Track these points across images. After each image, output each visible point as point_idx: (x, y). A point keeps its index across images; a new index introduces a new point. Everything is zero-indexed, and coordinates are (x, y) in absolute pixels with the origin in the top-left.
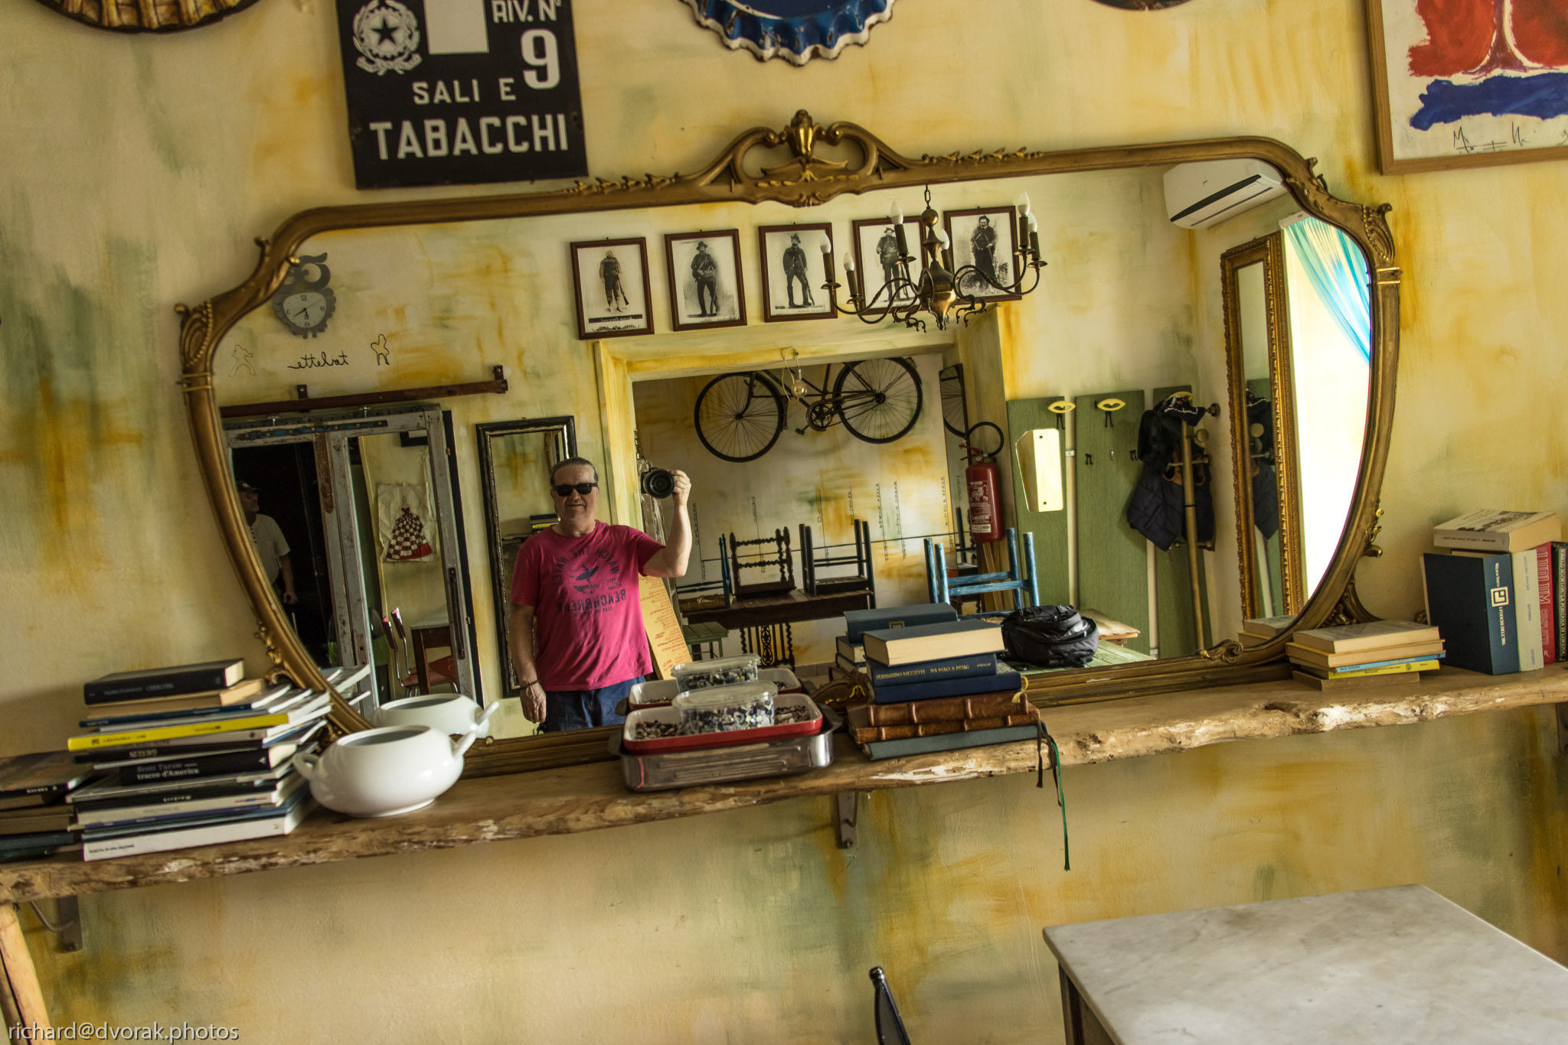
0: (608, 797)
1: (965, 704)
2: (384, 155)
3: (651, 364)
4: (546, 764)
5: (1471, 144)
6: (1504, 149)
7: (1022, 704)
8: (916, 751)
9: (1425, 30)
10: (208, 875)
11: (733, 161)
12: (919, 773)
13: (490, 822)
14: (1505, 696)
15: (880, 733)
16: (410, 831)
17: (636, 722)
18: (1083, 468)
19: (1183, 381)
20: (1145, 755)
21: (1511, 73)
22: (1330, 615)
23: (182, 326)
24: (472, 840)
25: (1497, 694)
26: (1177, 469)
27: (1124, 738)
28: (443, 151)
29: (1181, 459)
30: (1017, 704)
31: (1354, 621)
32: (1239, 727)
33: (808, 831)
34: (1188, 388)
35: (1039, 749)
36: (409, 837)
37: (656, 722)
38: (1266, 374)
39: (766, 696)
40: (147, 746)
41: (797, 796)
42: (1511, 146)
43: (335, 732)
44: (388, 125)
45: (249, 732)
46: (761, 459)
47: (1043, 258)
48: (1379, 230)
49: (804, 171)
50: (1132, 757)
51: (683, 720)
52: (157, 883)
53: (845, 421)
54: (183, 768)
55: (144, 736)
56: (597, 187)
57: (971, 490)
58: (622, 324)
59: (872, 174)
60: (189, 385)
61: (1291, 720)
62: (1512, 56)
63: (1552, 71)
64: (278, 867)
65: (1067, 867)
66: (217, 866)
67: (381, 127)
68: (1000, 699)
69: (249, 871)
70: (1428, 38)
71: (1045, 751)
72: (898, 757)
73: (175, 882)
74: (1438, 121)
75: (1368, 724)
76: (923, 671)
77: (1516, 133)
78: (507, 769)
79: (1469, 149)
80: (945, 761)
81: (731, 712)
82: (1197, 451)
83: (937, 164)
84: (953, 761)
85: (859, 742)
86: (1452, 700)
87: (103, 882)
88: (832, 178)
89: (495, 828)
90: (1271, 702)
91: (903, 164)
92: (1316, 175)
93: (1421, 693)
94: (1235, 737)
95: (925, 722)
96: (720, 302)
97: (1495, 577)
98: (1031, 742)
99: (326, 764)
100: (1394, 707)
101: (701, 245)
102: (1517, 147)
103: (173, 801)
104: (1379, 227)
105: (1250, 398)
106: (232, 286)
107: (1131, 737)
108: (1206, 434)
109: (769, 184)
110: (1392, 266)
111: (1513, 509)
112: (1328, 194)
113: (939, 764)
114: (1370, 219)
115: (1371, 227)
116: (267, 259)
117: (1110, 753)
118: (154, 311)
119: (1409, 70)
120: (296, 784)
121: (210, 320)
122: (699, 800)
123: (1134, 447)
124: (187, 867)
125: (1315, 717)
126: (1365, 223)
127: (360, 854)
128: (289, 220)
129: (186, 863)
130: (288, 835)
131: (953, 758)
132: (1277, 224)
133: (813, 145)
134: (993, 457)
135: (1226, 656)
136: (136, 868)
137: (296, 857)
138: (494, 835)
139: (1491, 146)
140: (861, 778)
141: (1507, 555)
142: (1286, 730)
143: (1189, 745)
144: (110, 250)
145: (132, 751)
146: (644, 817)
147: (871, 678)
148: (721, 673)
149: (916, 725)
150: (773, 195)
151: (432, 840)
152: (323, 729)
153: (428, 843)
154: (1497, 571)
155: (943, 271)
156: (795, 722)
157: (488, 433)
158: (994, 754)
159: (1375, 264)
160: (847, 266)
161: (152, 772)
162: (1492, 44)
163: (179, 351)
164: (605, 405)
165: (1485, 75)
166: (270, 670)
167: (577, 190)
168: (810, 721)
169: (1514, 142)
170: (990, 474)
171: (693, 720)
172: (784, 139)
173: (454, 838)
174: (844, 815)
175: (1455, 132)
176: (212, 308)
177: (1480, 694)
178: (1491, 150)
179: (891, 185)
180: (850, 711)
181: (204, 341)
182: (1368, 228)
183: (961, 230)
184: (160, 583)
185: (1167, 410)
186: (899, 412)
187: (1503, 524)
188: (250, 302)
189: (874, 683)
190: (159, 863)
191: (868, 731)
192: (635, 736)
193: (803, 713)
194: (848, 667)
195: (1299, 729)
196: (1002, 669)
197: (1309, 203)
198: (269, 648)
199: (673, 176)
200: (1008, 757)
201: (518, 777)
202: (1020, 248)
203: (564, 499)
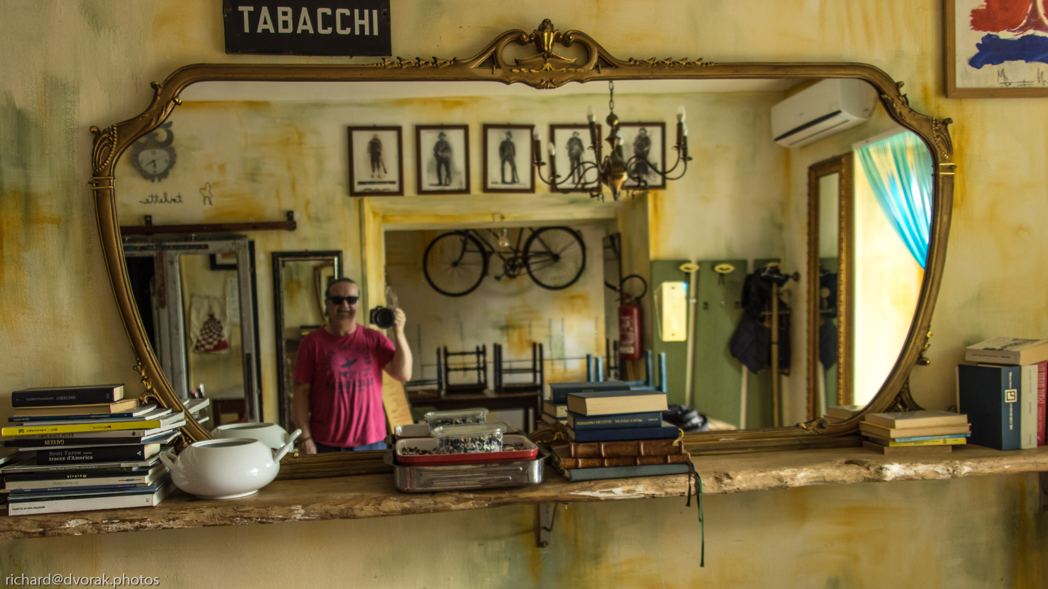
0: (384, 495)
1: (639, 446)
2: (247, 30)
3: (399, 218)
4: (336, 473)
5: (1010, 81)
6: (1031, 86)
7: (679, 448)
8: (602, 477)
10: (96, 532)
11: (495, 52)
12: (604, 492)
13: (300, 506)
14: (1011, 464)
15: (577, 463)
16: (243, 510)
17: (402, 447)
18: (702, 311)
19: (775, 255)
20: (761, 490)
21: (1040, 33)
22: (891, 404)
23: (95, 142)
24: (286, 519)
25: (1005, 462)
26: (767, 317)
27: (748, 476)
28: (290, 30)
29: (770, 309)
30: (676, 447)
31: (907, 409)
32: (828, 474)
33: (517, 534)
34: (778, 260)
35: (690, 480)
36: (242, 514)
37: (416, 448)
38: (835, 253)
39: (498, 432)
40: (57, 437)
41: (516, 503)
42: (1036, 84)
43: (187, 441)
44: (251, 9)
45: (132, 431)
46: (469, 296)
47: (690, 153)
48: (943, 137)
49: (545, 63)
50: (752, 491)
51: (438, 446)
52: (59, 535)
53: (530, 273)
54: (82, 455)
55: (56, 430)
56: (398, 64)
57: (621, 322)
58: (381, 187)
59: (593, 69)
60: (97, 185)
61: (863, 471)
62: (1041, 21)
64: (147, 529)
65: (702, 565)
66: (103, 526)
67: (246, 10)
68: (664, 443)
69: (126, 531)
70: (985, 4)
71: (693, 482)
72: (590, 480)
73: (72, 535)
74: (988, 63)
75: (916, 478)
76: (610, 422)
77: (1040, 76)
78: (308, 475)
79: (1008, 84)
80: (623, 485)
81: (473, 441)
82: (782, 305)
83: (639, 65)
84: (628, 485)
85: (562, 468)
86: (974, 464)
87: (21, 531)
88: (565, 69)
89: (302, 511)
90: (849, 460)
91: (615, 63)
92: (902, 94)
93: (952, 459)
94: (825, 481)
95: (610, 457)
96: (453, 176)
97: (1008, 382)
98: (682, 475)
99: (182, 460)
100: (935, 467)
101: (441, 135)
102: (1040, 85)
103: (74, 478)
104: (943, 134)
105: (822, 271)
106: (132, 116)
107: (752, 476)
108: (790, 293)
109: (520, 70)
110: (950, 162)
111: (1020, 337)
112: (910, 108)
113: (617, 486)
114: (937, 128)
115: (938, 133)
116: (159, 98)
117: (738, 486)
118: (75, 130)
119: (970, 26)
120: (161, 473)
121: (115, 139)
122: (448, 501)
123: (738, 299)
124: (82, 525)
125: (880, 471)
126: (933, 130)
127: (205, 524)
128: (176, 71)
129: (81, 522)
130: (155, 507)
131: (628, 483)
132: (850, 146)
133: (552, 45)
134: (638, 300)
135: (817, 428)
136: (46, 524)
137: (160, 523)
138: (301, 516)
139: (1023, 84)
140: (563, 494)
141: (1018, 367)
142: (860, 478)
143: (793, 485)
144: (45, 84)
145: (47, 440)
146: (408, 510)
147: (572, 426)
148: (461, 419)
149: (603, 459)
150: (522, 79)
151: (257, 517)
152: (179, 438)
153: (254, 519)
154: (1010, 378)
155: (619, 158)
156: (517, 451)
157: (280, 259)
158: (657, 482)
159: (938, 160)
160: (549, 152)
161: (60, 456)
162: (1028, 12)
163: (91, 161)
164: (365, 244)
165: (1022, 33)
166: (143, 393)
167: (383, 65)
168: (528, 451)
169: (1039, 82)
170: (635, 312)
171: (445, 445)
172: (532, 39)
173: (273, 516)
174: (543, 523)
175: (999, 72)
176: (117, 130)
177: (994, 462)
178: (1023, 86)
179: (606, 78)
180: (555, 448)
181: (110, 154)
182: (935, 134)
183: (627, 137)
184: (67, 327)
185: (763, 274)
186: (568, 269)
187: (1017, 346)
188: (145, 127)
189: (574, 430)
190: (62, 520)
191: (569, 461)
192: (405, 454)
193: (522, 446)
194: (551, 421)
195: (869, 478)
196: (665, 424)
197: (896, 114)
198: (143, 377)
199: (451, 59)
200: (666, 485)
201: (317, 480)
202: (676, 145)
203: (337, 307)
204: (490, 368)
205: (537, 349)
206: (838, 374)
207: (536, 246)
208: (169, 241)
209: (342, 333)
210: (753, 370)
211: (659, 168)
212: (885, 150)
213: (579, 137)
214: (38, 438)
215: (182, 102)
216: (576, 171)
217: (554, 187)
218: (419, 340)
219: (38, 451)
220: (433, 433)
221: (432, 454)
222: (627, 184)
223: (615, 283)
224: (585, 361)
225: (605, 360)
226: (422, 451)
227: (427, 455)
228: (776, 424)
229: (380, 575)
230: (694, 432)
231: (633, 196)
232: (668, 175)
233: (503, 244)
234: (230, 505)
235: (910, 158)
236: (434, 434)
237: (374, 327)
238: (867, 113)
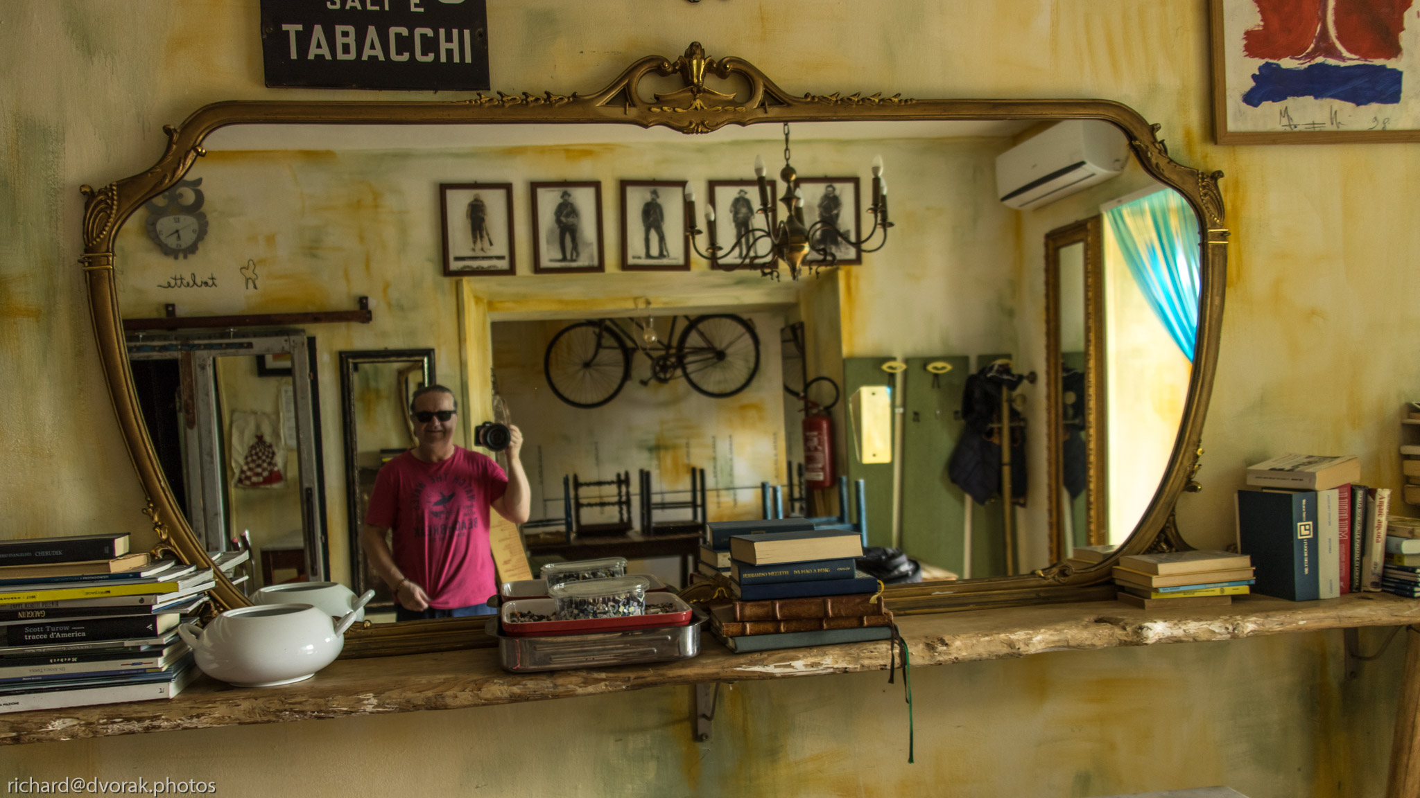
0: (486, 676)
1: (825, 604)
2: (294, 56)
3: (510, 305)
4: (422, 648)
5: (1295, 123)
6: (1323, 129)
7: (879, 605)
8: (778, 646)
9: (1259, 17)
10: (91, 735)
11: (628, 85)
12: (780, 666)
13: (371, 695)
14: (1308, 619)
15: (745, 628)
16: (293, 700)
17: (511, 612)
18: (911, 424)
19: (1005, 349)
20: (987, 659)
21: (1332, 62)
22: (1153, 543)
23: (87, 207)
24: (352, 712)
25: (1300, 617)
26: (996, 430)
27: (968, 642)
28: (352, 56)
29: (1000, 420)
30: (874, 605)
31: (1174, 549)
32: (1072, 637)
33: (666, 724)
34: (1009, 356)
35: (892, 649)
36: (292, 706)
37: (529, 612)
38: (1081, 346)
39: (638, 589)
40: (35, 607)
41: (664, 683)
42: (1329, 127)
43: (217, 608)
44: (300, 27)
45: (139, 597)
46: (606, 407)
47: (890, 219)
48: (1212, 194)
49: (695, 100)
50: (975, 660)
51: (558, 609)
52: (39, 740)
53: (686, 375)
54: (71, 631)
55: (34, 597)
56: (499, 101)
57: (807, 440)
58: (485, 264)
59: (758, 107)
60: (90, 264)
61: (1118, 632)
62: (1333, 46)
63: (1367, 63)
64: (161, 730)
65: (911, 760)
66: (100, 727)
67: (292, 29)
68: (858, 600)
69: (132, 733)
70: (1262, 23)
71: (897, 651)
72: (761, 651)
73: (58, 741)
74: (1267, 99)
75: (1186, 639)
76: (787, 573)
77: (1333, 116)
78: (383, 651)
79: (1293, 127)
80: (805, 656)
81: (605, 602)
82: (1014, 414)
83: (818, 102)
84: (811, 656)
85: (725, 636)
86: (1260, 620)
88: (720, 108)
89: (375, 701)
90: (1100, 617)
91: (787, 100)
92: (1159, 139)
93: (1232, 613)
94: (1069, 646)
95: (787, 619)
96: (580, 248)
97: (1302, 512)
98: (883, 642)
99: (209, 635)
100: (1209, 625)
101: (565, 194)
102: (1334, 128)
103: (60, 662)
104: (1211, 191)
105: (1066, 369)
106: (139, 171)
107: (975, 642)
108: (1024, 398)
109: (662, 109)
110: (1221, 228)
111: (1316, 453)
112: (1169, 158)
113: (798, 659)
114: (1204, 184)
115: (1206, 191)
116: (174, 147)
117: (955, 655)
118: (58, 190)
119: (1244, 51)
120: (182, 652)
121: (115, 202)
122: (571, 683)
123: (958, 407)
124: (70, 726)
125: (1140, 631)
126: (1199, 187)
127: (242, 721)
128: (198, 111)
129: (69, 722)
130: (172, 700)
131: (812, 654)
132: (1097, 208)
133: (704, 76)
134: (828, 409)
135: (1058, 576)
136: (20, 726)
137: (179, 721)
138: (373, 708)
139: (1312, 126)
140: (726, 670)
141: (1314, 493)
142: (1114, 641)
143: (1027, 651)
144: (18, 128)
145: (21, 611)
146: (519, 697)
147: (737, 579)
148: (590, 572)
149: (778, 622)
150: (665, 120)
151: (313, 710)
152: (206, 604)
153: (309, 713)
154: (1304, 507)
155: (799, 225)
156: (665, 614)
157: (350, 360)
158: (849, 652)
159: (1206, 225)
160: (707, 216)
161: (40, 633)
162: (1316, 34)
163: (82, 231)
164: (465, 340)
165: (1309, 61)
166: (156, 545)
167: (479, 102)
168: (680, 614)
169: (1332, 124)
170: (825, 425)
171: (568, 608)
172: (677, 68)
173: (334, 709)
174: (702, 709)
175: (1281, 111)
176: (118, 190)
177: (1286, 616)
178: (1312, 130)
179: (775, 119)
180: (715, 609)
181: (108, 222)
182: (1202, 191)
183: (809, 196)
184: (51, 456)
185: (989, 375)
186: (737, 370)
187: (1311, 466)
188: (156, 186)
189: (740, 584)
190: (43, 721)
191: (733, 626)
192: (514, 621)
193: (672, 607)
194: (710, 572)
195: (1125, 641)
196: (859, 575)
197: (1151, 165)
198: (156, 523)
199: (570, 95)
200: (862, 655)
201: (394, 659)
202: (872, 207)
203: (424, 426)
204: (636, 502)
205: (697, 475)
206: (1088, 503)
207: (694, 340)
208: (199, 338)
209: (435, 459)
210: (979, 500)
211: (853, 238)
212: (1142, 212)
213: (747, 196)
214: (9, 608)
215: (206, 152)
216: (743, 240)
217: (714, 263)
218: (541, 466)
219: (9, 627)
220: (550, 591)
221: (551, 620)
222: (809, 258)
223: (799, 388)
224: (759, 491)
225: (786, 489)
226: (538, 616)
227: (544, 621)
228: (1010, 573)
229: (483, 784)
230: (903, 583)
231: (817, 273)
232: (865, 246)
233: (650, 338)
234: (276, 694)
235: (1174, 222)
236: (553, 594)
237: (480, 450)
238: (1118, 165)
